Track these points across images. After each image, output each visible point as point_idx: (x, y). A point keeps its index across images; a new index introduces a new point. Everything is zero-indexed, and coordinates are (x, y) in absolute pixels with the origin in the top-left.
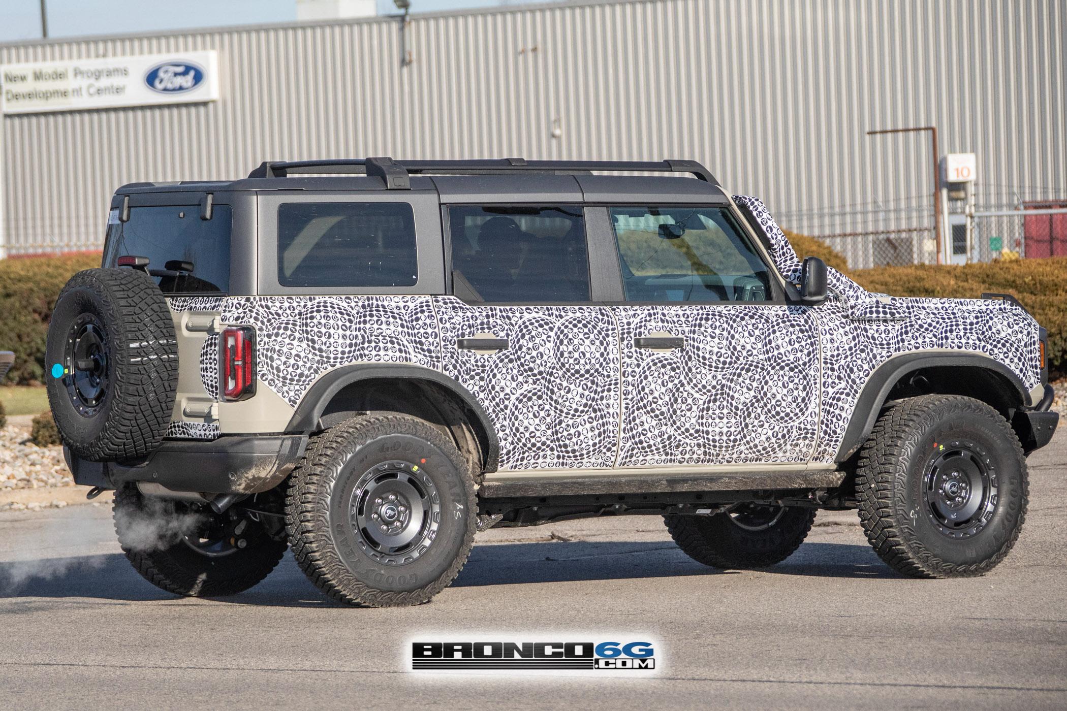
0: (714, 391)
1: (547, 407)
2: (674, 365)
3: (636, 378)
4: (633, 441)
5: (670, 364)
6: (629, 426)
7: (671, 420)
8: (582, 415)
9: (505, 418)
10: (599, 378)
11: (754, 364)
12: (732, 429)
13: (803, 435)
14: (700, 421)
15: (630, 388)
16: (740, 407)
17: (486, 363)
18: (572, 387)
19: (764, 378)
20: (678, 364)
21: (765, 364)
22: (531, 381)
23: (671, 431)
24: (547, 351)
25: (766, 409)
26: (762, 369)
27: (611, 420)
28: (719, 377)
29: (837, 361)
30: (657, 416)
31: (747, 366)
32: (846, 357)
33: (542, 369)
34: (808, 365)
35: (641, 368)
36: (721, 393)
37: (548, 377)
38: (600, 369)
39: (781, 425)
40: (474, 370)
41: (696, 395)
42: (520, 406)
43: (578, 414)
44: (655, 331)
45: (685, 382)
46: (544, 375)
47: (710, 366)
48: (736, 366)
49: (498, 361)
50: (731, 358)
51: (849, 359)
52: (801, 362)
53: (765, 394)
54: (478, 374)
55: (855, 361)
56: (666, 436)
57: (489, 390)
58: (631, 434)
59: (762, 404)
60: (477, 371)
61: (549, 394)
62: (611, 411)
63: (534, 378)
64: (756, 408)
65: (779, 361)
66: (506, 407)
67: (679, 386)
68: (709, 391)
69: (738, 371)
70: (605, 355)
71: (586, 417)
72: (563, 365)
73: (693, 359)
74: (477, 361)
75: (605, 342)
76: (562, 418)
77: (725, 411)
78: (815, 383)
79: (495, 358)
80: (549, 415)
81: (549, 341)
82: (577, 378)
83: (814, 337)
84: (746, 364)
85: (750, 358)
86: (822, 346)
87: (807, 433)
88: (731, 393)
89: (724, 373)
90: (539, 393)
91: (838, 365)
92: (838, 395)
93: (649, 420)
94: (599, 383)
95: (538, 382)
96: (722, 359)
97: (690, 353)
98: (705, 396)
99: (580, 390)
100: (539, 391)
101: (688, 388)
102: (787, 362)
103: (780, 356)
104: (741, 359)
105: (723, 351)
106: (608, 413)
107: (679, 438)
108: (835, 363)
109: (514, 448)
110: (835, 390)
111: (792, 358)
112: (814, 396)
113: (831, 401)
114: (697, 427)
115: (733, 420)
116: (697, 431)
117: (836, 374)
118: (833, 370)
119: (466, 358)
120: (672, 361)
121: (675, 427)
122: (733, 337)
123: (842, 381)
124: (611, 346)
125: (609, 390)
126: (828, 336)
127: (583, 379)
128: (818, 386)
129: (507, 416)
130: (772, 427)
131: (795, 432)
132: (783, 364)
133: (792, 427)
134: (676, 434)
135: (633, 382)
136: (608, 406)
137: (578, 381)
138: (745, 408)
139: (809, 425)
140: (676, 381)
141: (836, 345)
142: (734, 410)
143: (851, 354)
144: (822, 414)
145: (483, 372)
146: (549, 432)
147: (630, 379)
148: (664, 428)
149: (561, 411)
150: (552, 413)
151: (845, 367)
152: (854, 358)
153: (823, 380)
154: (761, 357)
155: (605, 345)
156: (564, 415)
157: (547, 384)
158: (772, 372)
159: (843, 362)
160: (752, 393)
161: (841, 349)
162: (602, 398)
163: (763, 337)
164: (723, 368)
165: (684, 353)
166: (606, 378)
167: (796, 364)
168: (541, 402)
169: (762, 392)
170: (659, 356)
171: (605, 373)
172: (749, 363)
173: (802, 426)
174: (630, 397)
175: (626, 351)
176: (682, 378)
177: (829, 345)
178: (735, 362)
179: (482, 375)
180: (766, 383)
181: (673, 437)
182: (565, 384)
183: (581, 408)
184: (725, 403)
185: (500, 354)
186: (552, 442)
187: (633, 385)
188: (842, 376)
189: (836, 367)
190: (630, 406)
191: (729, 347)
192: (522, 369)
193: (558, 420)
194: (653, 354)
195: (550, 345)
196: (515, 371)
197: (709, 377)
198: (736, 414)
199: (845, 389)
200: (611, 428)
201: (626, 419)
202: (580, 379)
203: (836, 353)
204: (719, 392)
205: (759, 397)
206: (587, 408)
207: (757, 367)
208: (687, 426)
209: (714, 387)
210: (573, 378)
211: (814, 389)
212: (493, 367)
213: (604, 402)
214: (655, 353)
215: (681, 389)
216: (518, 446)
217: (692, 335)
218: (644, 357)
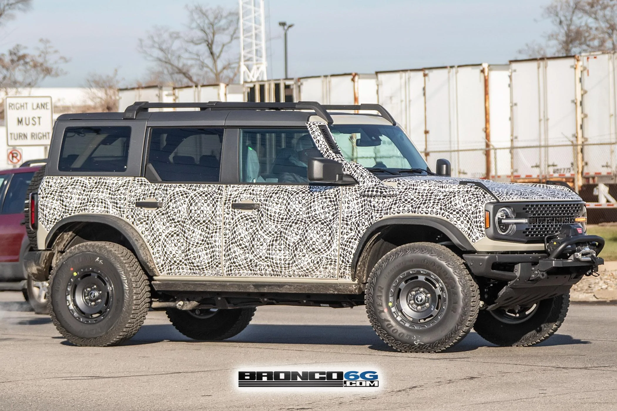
0: (276, 235)
1: (182, 241)
2: (253, 219)
3: (231, 226)
4: (230, 261)
5: (251, 218)
6: (227, 253)
7: (251, 251)
8: (201, 245)
9: (159, 246)
10: (211, 225)
11: (300, 220)
12: (287, 257)
13: (330, 262)
14: (268, 252)
15: (228, 231)
16: (291, 244)
17: (150, 215)
18: (196, 230)
19: (305, 228)
20: (256, 219)
21: (307, 220)
22: (173, 226)
23: (251, 257)
24: (183, 209)
25: (306, 246)
26: (305, 223)
27: (217, 249)
28: (279, 227)
29: (350, 219)
30: (243, 248)
31: (296, 221)
32: (356, 217)
33: (179, 219)
34: (332, 221)
35: (234, 220)
36: (280, 236)
37: (183, 224)
38: (212, 220)
39: (316, 256)
40: (143, 219)
41: (266, 237)
42: (167, 239)
43: (199, 245)
44: (244, 199)
45: (259, 229)
46: (181, 222)
47: (274, 220)
48: (289, 221)
49: (156, 214)
50: (287, 216)
51: (357, 218)
52: (328, 220)
53: (306, 237)
54: (145, 221)
55: (361, 220)
56: (249, 260)
57: (151, 231)
58: (228, 257)
59: (304, 243)
60: (145, 219)
61: (183, 233)
62: (217, 244)
63: (175, 224)
64: (300, 245)
65: (315, 219)
66: (160, 240)
67: (256, 231)
68: (273, 235)
69: (291, 224)
70: (215, 212)
71: (203, 247)
72: (191, 217)
73: (264, 216)
74: (144, 214)
75: (215, 205)
76: (190, 247)
77: (283, 247)
78: (336, 232)
79: (154, 212)
80: (183, 245)
81: (185, 204)
82: (198, 225)
83: (337, 205)
84: (295, 220)
85: (298, 217)
86: (342, 210)
87: (331, 261)
88: (286, 236)
89: (282, 224)
90: (178, 233)
91: (351, 222)
92: (350, 240)
93: (239, 250)
94: (211, 228)
95: (177, 227)
96: (281, 217)
97: (263, 213)
98: (271, 238)
99: (200, 232)
100: (178, 231)
101: (261, 232)
102: (320, 219)
103: (316, 216)
104: (293, 216)
105: (282, 212)
106: (215, 245)
107: (256, 261)
108: (349, 220)
109: (165, 263)
110: (348, 236)
111: (323, 217)
112: (336, 240)
113: (346, 243)
114: (266, 255)
115: (287, 252)
116: (266, 258)
117: (349, 227)
118: (347, 224)
119: (139, 212)
120: (252, 217)
121: (254, 254)
122: (289, 204)
123: (352, 231)
124: (218, 207)
125: (216, 232)
126: (347, 205)
127: (202, 225)
128: (338, 234)
129: (160, 245)
130: (310, 257)
131: (324, 260)
132: (317, 220)
133: (322, 257)
134: (254, 259)
135: (229, 228)
136: (215, 241)
137: (199, 226)
138: (294, 245)
139: (333, 256)
140: (254, 228)
141: (350, 210)
142: (288, 246)
143: (359, 216)
144: (341, 250)
145: (148, 220)
146: (183, 255)
147: (228, 226)
148: (247, 255)
149: (189, 243)
150: (185, 244)
151: (355, 223)
152: (361, 218)
153: (341, 231)
154: (304, 216)
155: (215, 206)
156: (191, 245)
157: (182, 228)
158: (311, 225)
159: (354, 220)
160: (298, 237)
161: (353, 213)
162: (212, 237)
163: (307, 204)
164: (281, 222)
165: (260, 212)
166: (214, 226)
167: (325, 220)
168: (178, 238)
169: (304, 236)
170: (245, 214)
171: (214, 223)
172: (297, 219)
173: (329, 257)
174: (227, 236)
175: (226, 210)
176: (257, 226)
177: (346, 210)
178: (289, 219)
179: (147, 221)
180: (307, 231)
181: (253, 261)
182: (192, 228)
183: (200, 242)
184: (282, 242)
185: (158, 210)
186: (185, 260)
187: (229, 230)
188: (353, 228)
189: (349, 223)
190: (228, 242)
191: (286, 210)
192: (169, 219)
193: (188, 248)
194: (241, 213)
195: (185, 206)
196: (165, 220)
197: (273, 227)
198: (289, 248)
199: (354, 236)
200: (217, 254)
201: (225, 249)
202: (200, 225)
203: (350, 215)
204: (279, 235)
205: (302, 239)
206: (204, 242)
207: (301, 221)
208: (261, 254)
209: (276, 233)
210: (196, 225)
211: (336, 236)
212: (153, 217)
213: (213, 239)
214: (243, 212)
215: (257, 233)
216: (167, 262)
217: (265, 202)
218: (236, 214)
